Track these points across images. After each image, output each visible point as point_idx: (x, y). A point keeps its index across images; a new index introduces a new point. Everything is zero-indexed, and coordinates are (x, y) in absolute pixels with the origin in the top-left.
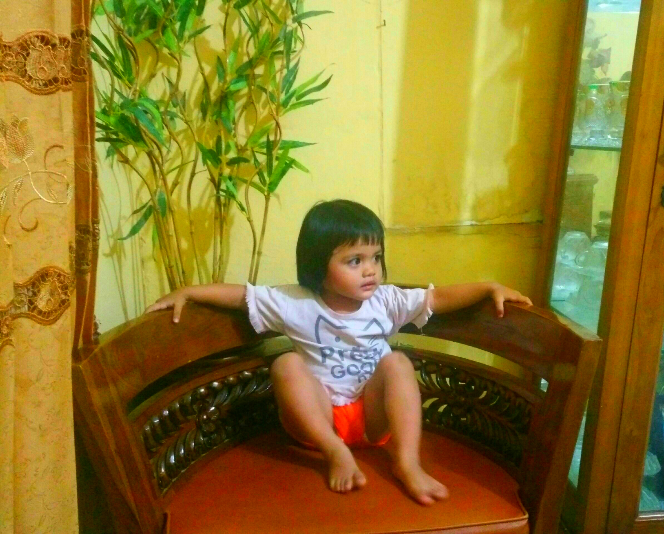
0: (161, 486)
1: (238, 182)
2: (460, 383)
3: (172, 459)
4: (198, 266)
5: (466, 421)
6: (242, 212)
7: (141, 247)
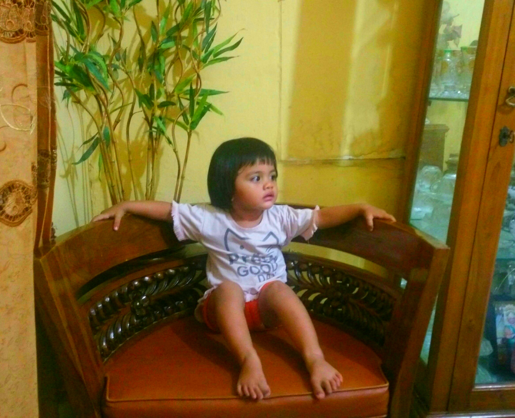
0: (102, 356)
1: (167, 121)
2: (338, 282)
3: (112, 336)
4: (134, 187)
5: (342, 311)
6: (169, 145)
7: (90, 171)
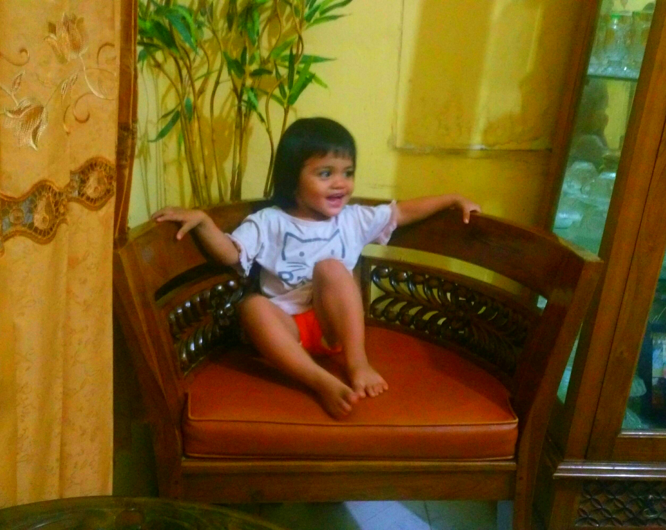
1: (259, 93)
2: (460, 299)
3: (192, 347)
4: (217, 172)
5: (464, 334)
6: (261, 123)
